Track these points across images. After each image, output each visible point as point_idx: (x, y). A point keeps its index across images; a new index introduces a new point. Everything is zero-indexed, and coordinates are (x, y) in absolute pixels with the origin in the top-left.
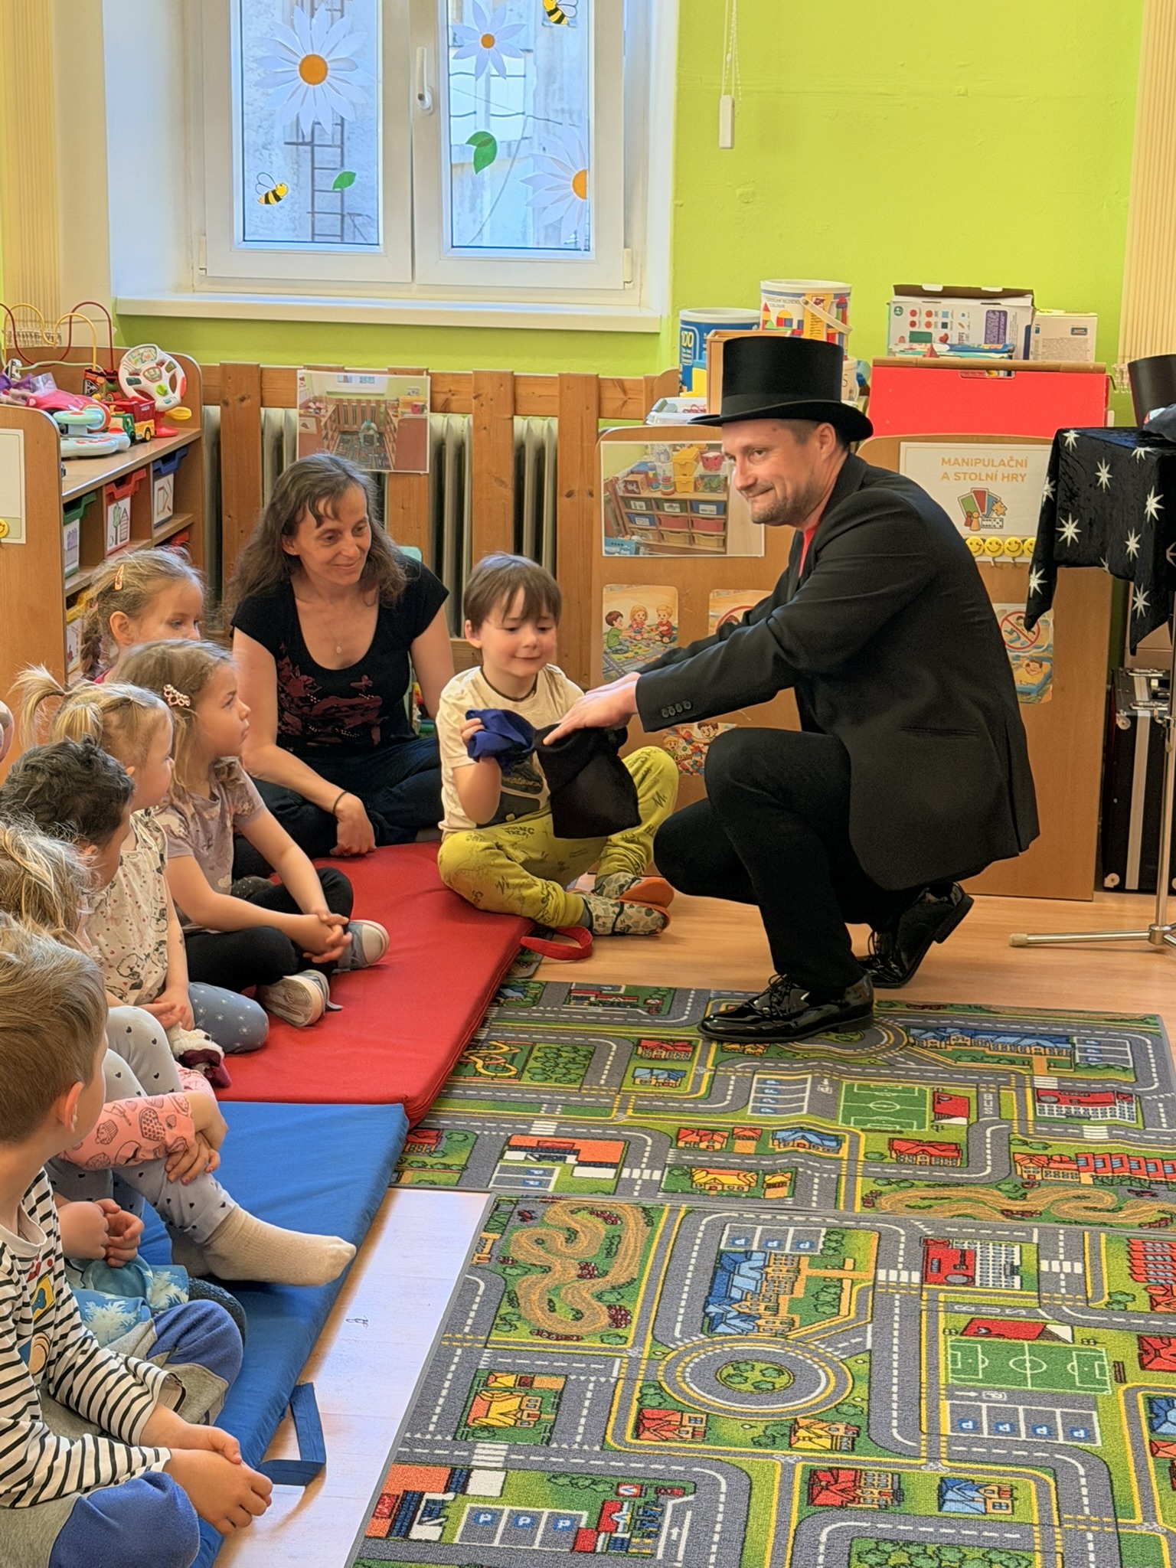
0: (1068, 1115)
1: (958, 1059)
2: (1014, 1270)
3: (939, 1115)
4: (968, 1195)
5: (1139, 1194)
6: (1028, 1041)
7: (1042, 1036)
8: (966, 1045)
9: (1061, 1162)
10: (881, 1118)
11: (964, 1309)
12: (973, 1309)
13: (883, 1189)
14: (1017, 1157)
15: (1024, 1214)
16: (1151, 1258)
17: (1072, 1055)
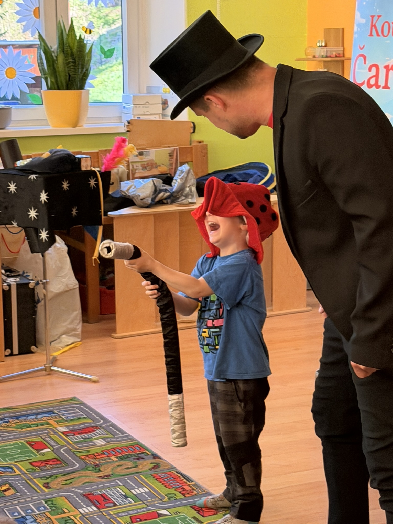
0: (83, 438)
1: (22, 429)
2: (126, 497)
3: (38, 450)
4: (80, 475)
5: (138, 459)
6: (39, 416)
7: (42, 413)
8: (18, 423)
9: (99, 455)
10: (17, 456)
11: (123, 514)
12: (126, 514)
13: (48, 481)
14: (83, 457)
15: (108, 476)
16: (166, 480)
17: (61, 417)
